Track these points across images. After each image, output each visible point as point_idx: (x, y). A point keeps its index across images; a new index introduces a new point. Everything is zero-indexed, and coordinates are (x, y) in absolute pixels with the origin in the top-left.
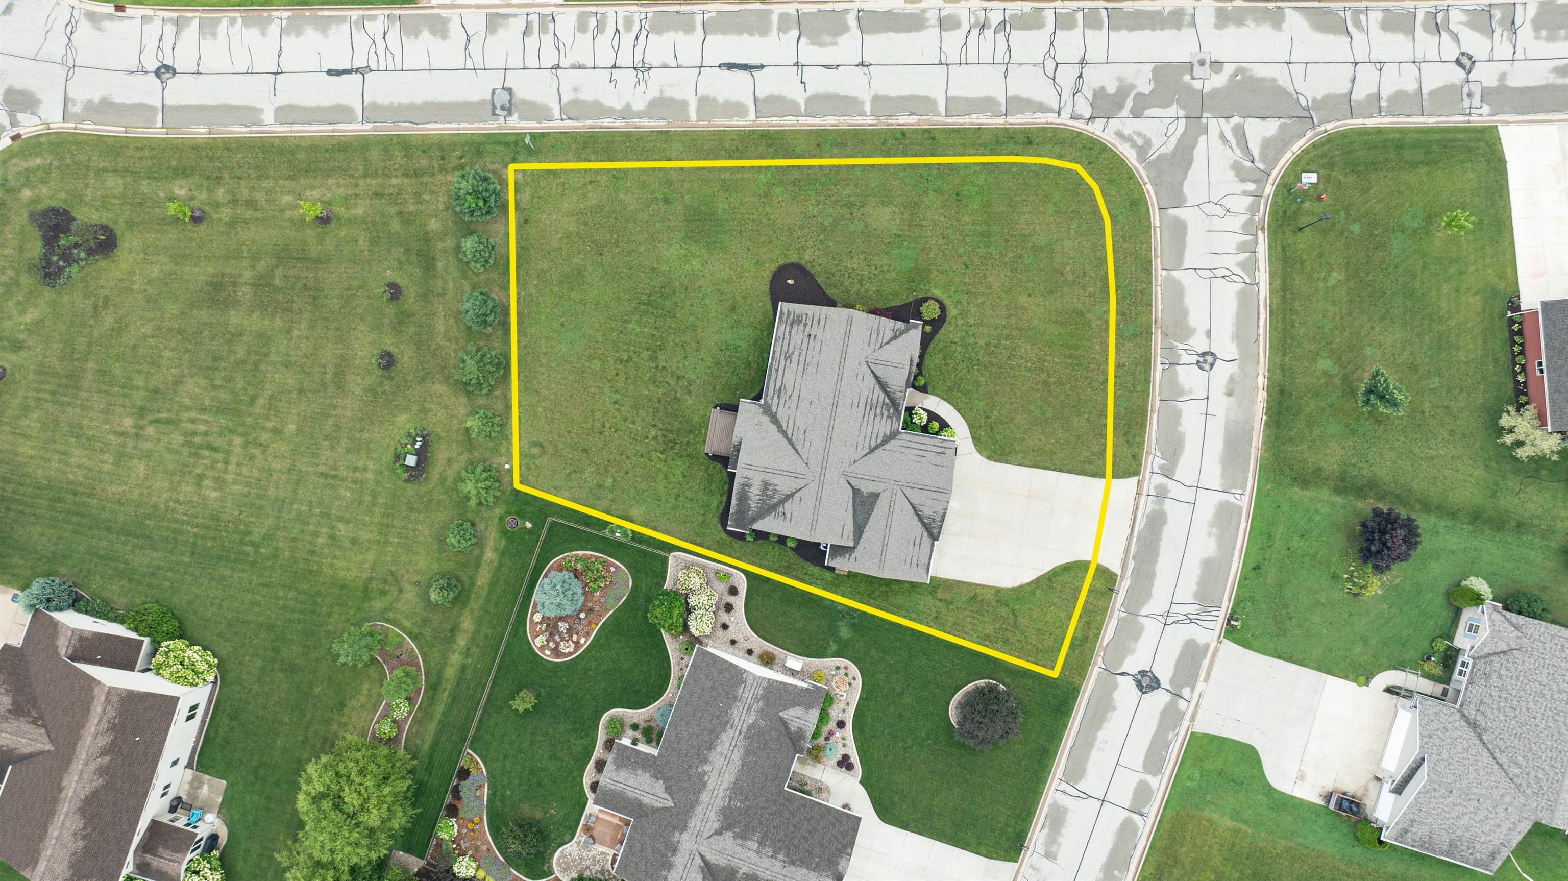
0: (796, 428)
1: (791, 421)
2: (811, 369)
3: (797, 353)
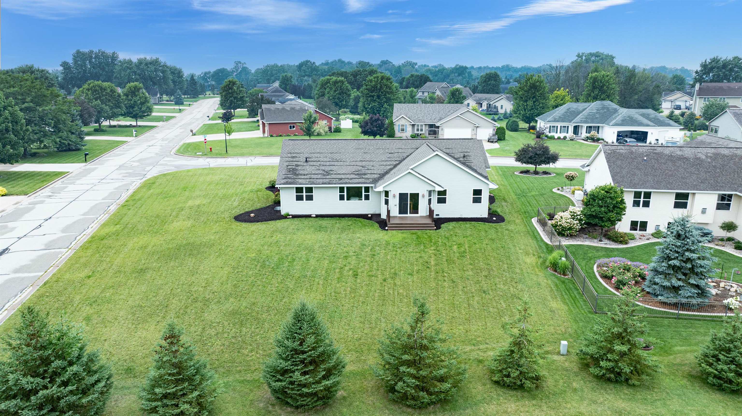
1: (384, 163)
3: (323, 168)
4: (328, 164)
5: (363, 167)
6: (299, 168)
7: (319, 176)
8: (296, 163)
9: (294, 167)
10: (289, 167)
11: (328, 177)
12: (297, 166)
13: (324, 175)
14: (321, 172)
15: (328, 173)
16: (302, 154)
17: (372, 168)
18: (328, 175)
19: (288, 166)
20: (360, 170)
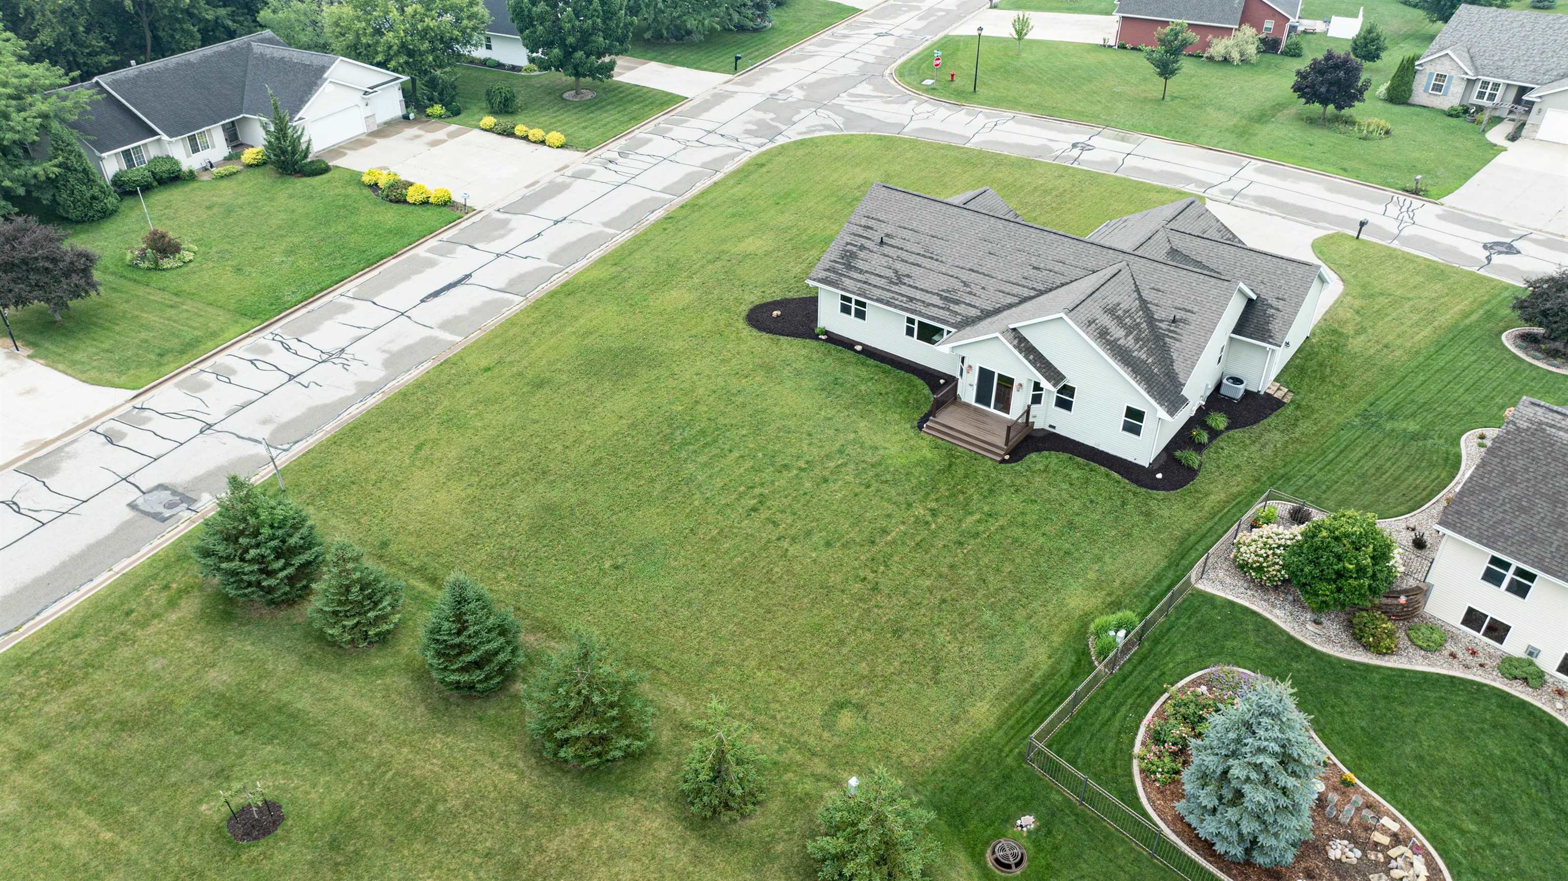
0: (1024, 282)
1: (1008, 288)
2: (937, 247)
3: (898, 266)
4: (912, 258)
5: (965, 284)
6: (862, 254)
7: (882, 282)
8: (863, 241)
9: (854, 249)
10: (849, 247)
11: (895, 288)
12: (862, 248)
13: (892, 282)
14: (889, 273)
15: (899, 279)
16: (883, 225)
17: (979, 292)
18: (896, 284)
19: (848, 244)
20: (955, 291)
